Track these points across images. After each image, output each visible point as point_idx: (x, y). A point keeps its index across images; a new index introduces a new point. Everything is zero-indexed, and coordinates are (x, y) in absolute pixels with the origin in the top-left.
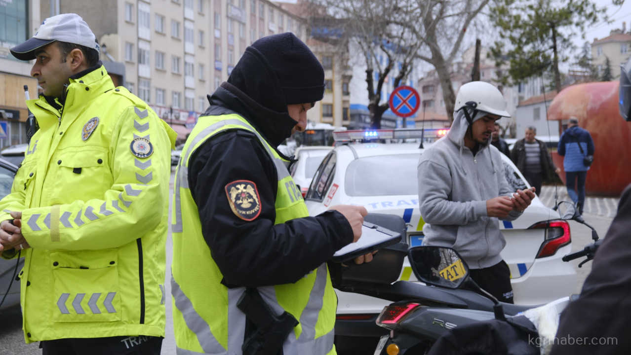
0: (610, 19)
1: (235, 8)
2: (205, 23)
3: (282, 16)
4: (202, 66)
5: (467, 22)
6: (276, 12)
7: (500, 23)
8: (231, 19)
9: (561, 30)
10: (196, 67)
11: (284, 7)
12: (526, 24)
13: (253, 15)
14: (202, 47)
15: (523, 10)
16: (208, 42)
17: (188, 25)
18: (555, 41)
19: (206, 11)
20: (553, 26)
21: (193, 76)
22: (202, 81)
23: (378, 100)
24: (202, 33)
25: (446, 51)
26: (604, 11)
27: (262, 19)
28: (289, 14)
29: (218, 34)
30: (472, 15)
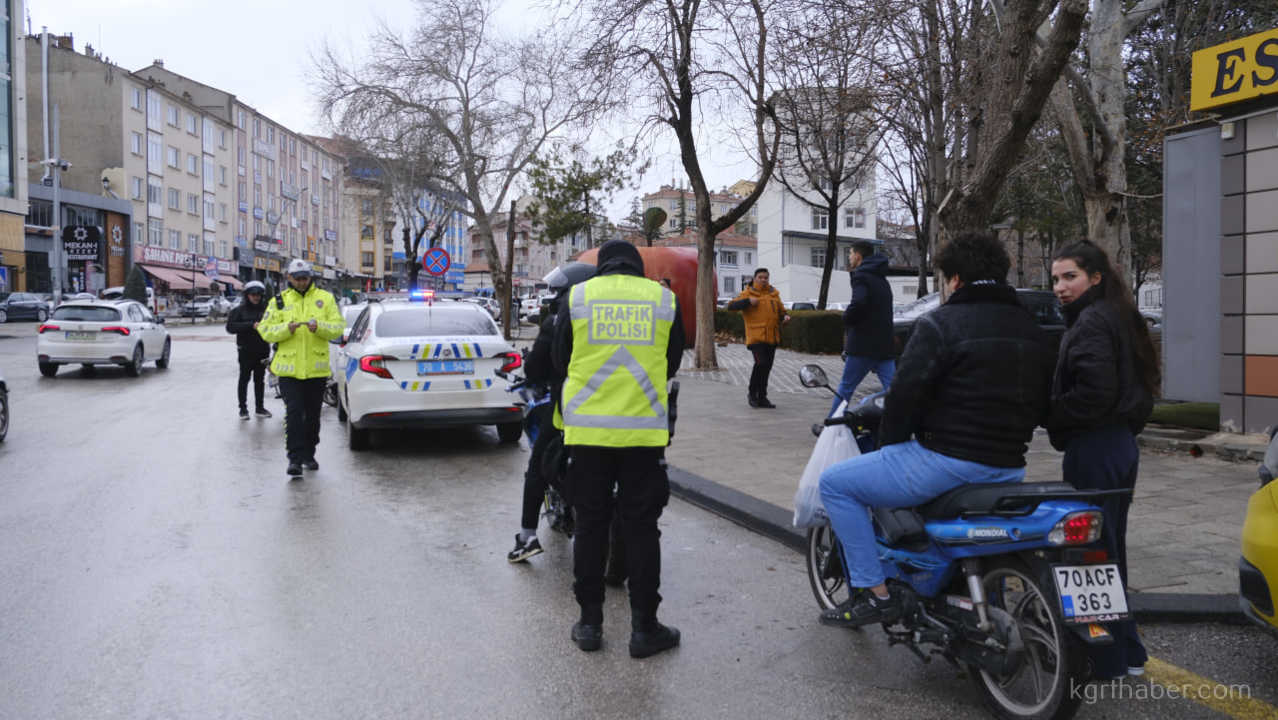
0: (635, 186)
1: (262, 142)
2: (227, 158)
4: (224, 206)
5: (510, 179)
6: (310, 148)
7: (537, 184)
8: (258, 155)
9: (593, 193)
10: (216, 207)
12: (560, 186)
13: (283, 151)
14: (223, 186)
15: (557, 173)
16: (231, 180)
17: (207, 159)
18: (587, 204)
19: (228, 145)
20: (586, 190)
21: (213, 217)
22: (224, 223)
23: (415, 258)
24: (224, 170)
25: (488, 207)
26: (629, 178)
27: (293, 156)
29: (242, 171)
30: (514, 172)
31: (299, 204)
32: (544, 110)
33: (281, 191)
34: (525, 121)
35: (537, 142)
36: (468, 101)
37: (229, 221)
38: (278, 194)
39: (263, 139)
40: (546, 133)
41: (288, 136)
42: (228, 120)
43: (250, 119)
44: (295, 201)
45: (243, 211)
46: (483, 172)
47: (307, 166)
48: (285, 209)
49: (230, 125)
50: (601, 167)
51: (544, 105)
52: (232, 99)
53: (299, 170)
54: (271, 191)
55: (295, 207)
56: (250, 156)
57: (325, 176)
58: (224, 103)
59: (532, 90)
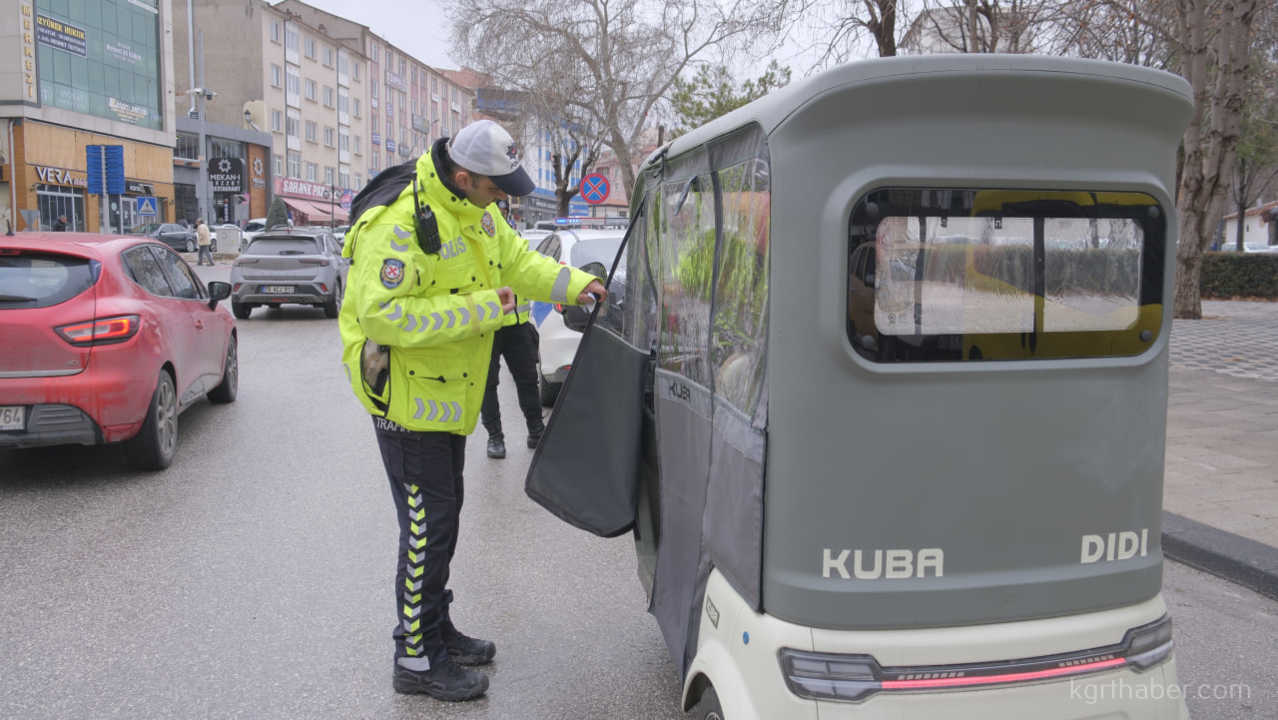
1: (395, 75)
2: (361, 91)
3: (446, 86)
4: (358, 139)
5: (648, 106)
6: (439, 80)
7: (682, 110)
8: (390, 87)
10: (351, 140)
11: (446, 75)
12: (707, 111)
13: (414, 83)
14: (357, 118)
15: (705, 97)
16: (365, 112)
17: (342, 92)
19: (362, 77)
21: (348, 149)
22: (358, 156)
23: (566, 186)
24: (357, 101)
25: (627, 135)
27: (424, 89)
28: (455, 85)
29: (375, 104)
30: (653, 98)
31: (429, 136)
32: (686, 32)
33: (413, 124)
34: (665, 44)
35: (678, 66)
36: (607, 23)
37: (364, 153)
38: (409, 126)
39: (396, 71)
40: (688, 57)
41: (419, 68)
42: (361, 51)
43: (383, 52)
44: (426, 134)
45: (376, 143)
46: (623, 97)
47: (437, 98)
48: (416, 142)
49: (363, 57)
50: (751, 90)
51: (686, 27)
52: (365, 29)
53: (429, 103)
54: (403, 126)
55: (425, 140)
56: (383, 89)
57: (454, 108)
58: (358, 36)
59: (673, 12)
